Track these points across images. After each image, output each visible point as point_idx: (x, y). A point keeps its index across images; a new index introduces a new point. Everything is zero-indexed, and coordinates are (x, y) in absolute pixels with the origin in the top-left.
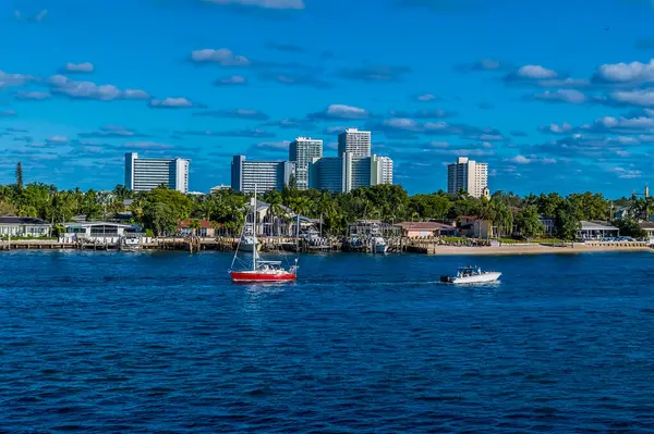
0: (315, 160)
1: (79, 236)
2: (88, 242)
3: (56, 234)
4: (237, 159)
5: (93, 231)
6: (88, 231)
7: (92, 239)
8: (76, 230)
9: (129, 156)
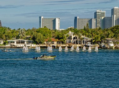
0: (103, 18)
1: (12, 44)
2: (15, 46)
3: (5, 44)
4: (76, 18)
5: (17, 42)
6: (15, 42)
7: (16, 45)
8: (11, 42)
9: (40, 17)
